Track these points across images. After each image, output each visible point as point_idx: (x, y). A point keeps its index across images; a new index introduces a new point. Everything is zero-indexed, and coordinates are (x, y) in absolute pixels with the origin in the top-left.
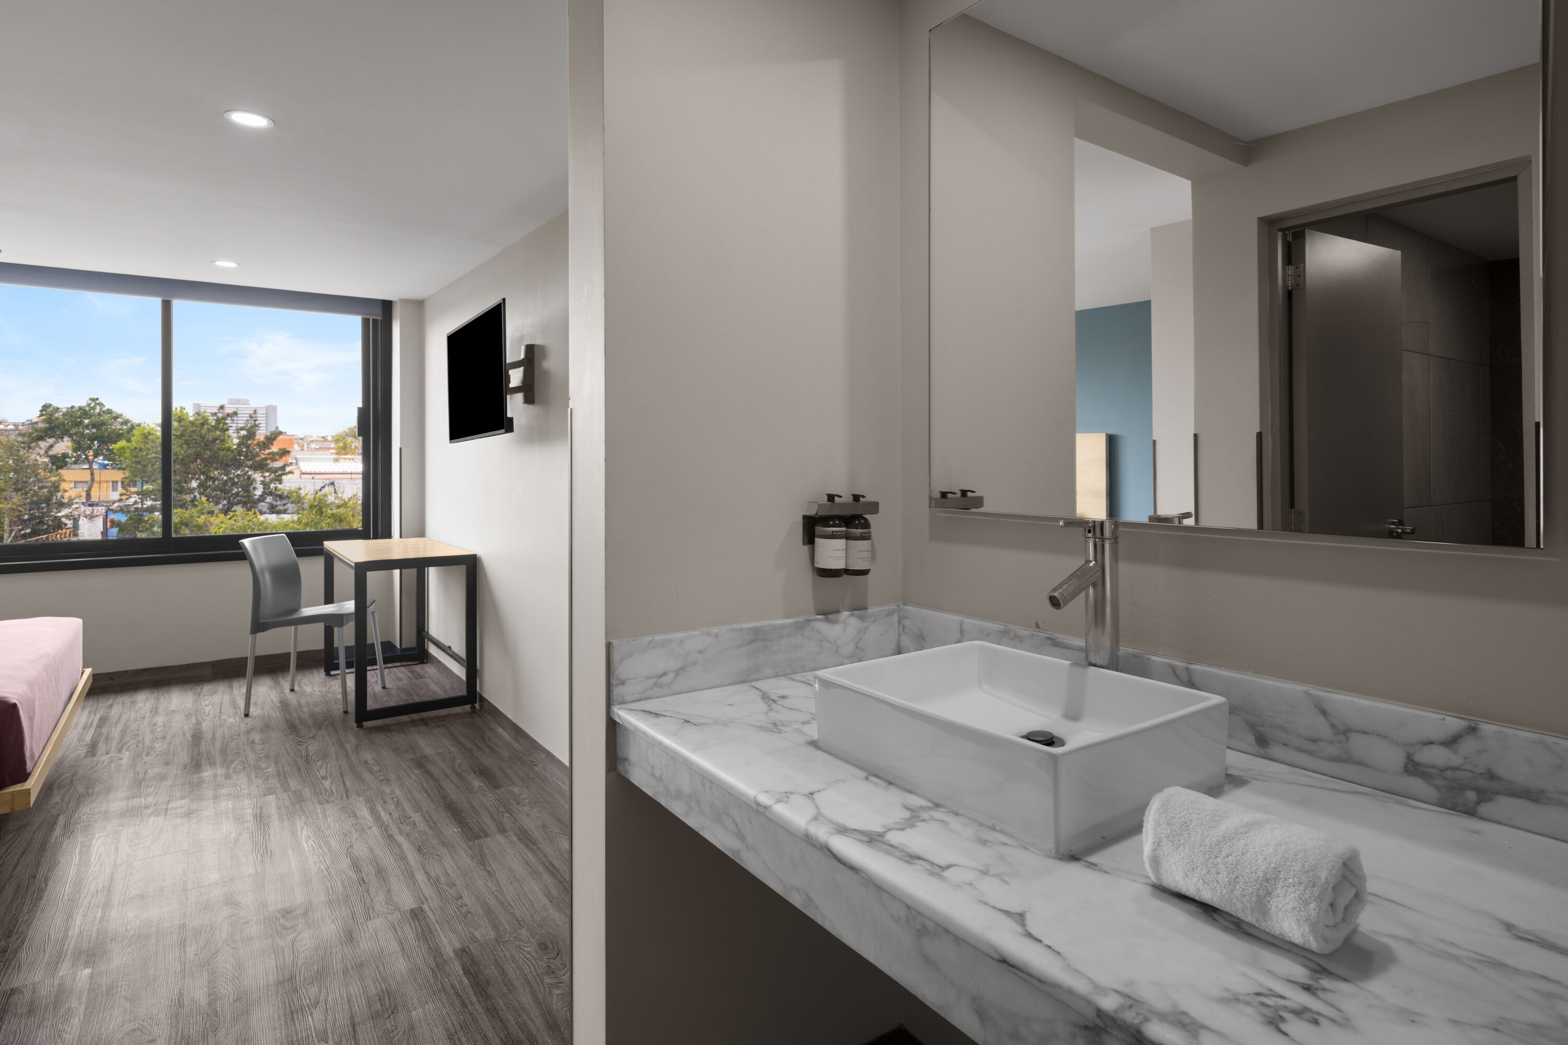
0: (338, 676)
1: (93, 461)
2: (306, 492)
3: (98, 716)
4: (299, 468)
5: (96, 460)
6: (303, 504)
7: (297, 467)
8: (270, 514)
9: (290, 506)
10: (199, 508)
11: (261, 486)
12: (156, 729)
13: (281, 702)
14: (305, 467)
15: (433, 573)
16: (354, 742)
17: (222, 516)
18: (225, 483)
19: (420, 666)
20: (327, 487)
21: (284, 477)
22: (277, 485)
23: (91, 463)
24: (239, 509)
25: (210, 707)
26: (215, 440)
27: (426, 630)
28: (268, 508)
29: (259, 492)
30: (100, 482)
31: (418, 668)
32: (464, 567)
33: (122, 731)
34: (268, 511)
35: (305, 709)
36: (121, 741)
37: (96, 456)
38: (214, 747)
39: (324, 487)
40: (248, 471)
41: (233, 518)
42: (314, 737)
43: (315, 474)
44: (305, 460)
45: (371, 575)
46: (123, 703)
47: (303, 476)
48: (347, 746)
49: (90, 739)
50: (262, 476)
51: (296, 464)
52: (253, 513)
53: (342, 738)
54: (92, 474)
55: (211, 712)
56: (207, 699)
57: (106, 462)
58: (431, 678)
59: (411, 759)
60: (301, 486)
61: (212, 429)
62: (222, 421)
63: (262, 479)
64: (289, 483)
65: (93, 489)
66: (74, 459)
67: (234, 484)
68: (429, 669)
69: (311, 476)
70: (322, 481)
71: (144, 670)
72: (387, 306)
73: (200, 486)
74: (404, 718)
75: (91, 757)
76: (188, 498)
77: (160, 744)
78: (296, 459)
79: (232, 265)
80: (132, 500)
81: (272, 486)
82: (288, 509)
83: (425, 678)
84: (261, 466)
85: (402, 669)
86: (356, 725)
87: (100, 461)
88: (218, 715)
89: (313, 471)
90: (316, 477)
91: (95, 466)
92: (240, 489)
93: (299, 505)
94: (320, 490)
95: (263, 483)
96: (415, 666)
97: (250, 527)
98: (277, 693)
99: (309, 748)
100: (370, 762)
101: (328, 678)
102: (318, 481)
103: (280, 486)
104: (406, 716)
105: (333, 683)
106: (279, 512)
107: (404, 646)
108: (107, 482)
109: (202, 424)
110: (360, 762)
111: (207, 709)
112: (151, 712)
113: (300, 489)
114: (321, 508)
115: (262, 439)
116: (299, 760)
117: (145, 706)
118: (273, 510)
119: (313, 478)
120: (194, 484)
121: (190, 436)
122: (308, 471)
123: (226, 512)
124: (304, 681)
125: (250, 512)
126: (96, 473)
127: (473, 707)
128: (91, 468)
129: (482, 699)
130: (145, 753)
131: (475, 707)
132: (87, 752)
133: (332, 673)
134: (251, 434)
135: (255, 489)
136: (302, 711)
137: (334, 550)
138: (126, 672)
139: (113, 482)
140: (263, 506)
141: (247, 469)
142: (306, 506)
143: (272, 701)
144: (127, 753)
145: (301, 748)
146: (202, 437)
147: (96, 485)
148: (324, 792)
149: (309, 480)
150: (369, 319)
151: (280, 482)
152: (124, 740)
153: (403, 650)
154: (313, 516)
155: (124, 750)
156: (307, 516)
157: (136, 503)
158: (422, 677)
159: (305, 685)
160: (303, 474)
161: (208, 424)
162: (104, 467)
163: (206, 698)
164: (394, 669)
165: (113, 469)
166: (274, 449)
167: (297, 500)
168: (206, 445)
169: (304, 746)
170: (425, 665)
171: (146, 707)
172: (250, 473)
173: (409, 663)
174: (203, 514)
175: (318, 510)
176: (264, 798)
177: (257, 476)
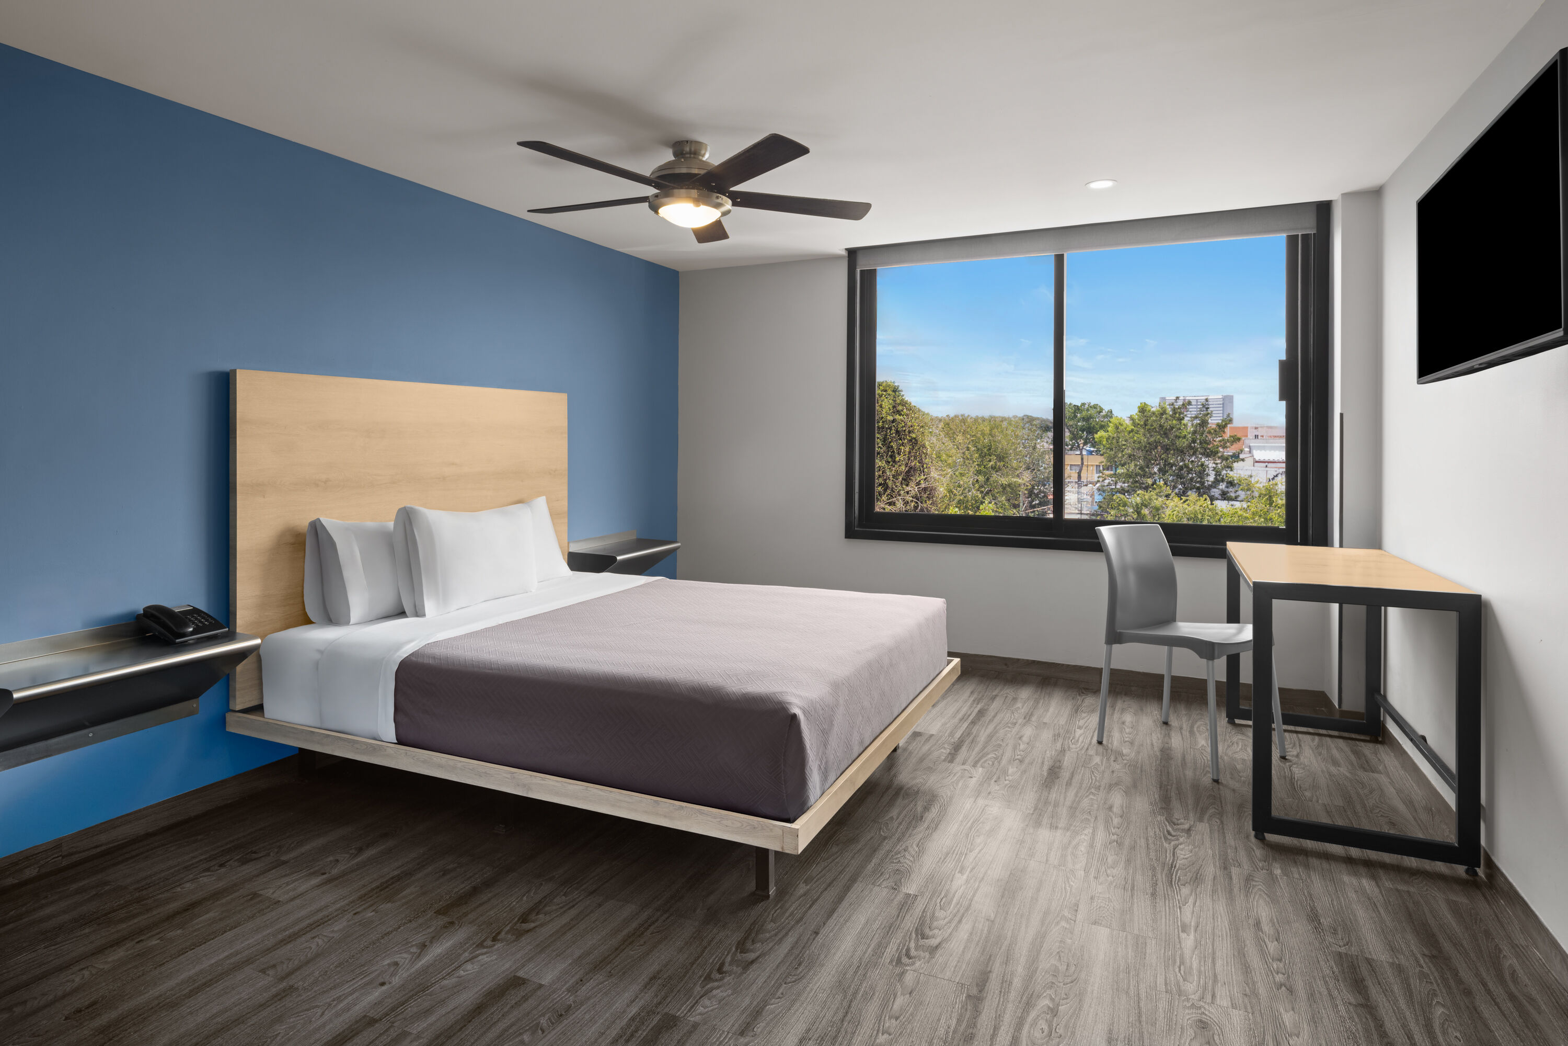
0: (1244, 729)
1: (1083, 448)
2: (1256, 480)
3: (979, 707)
4: (1253, 456)
5: (1085, 447)
6: (1253, 492)
7: (1250, 455)
8: (1221, 500)
9: (1242, 494)
10: (1157, 491)
11: (1214, 473)
12: (1019, 745)
13: (1163, 750)
14: (1259, 455)
15: (1394, 616)
16: (1246, 867)
17: (1176, 499)
18: (1181, 468)
19: (1371, 745)
20: (1279, 475)
21: (1235, 465)
22: (1228, 472)
23: (1081, 450)
24: (1192, 495)
25: (1082, 731)
26: (1172, 428)
27: (1382, 692)
28: (1220, 494)
29: (1211, 478)
30: (1087, 466)
31: (1367, 749)
32: (1453, 616)
33: (989, 736)
34: (1220, 497)
35: (1189, 773)
36: (983, 750)
37: (1085, 444)
38: (1065, 799)
39: (1277, 476)
40: (1201, 458)
41: (1187, 503)
42: (1189, 831)
43: (1268, 462)
44: (1260, 448)
45: (1278, 605)
46: (1006, 697)
47: (1256, 464)
48: (1235, 871)
49: (958, 737)
50: (1214, 463)
51: (1250, 452)
52: (1204, 499)
53: (1229, 851)
54: (1082, 459)
55: (1081, 739)
56: (1083, 718)
57: (1092, 449)
58: (1388, 776)
59: (1340, 954)
60: (1254, 474)
61: (1170, 418)
62: (1178, 412)
63: (1214, 465)
64: (1240, 471)
65: (1083, 472)
66: (1070, 446)
67: (1190, 471)
68: (1385, 756)
69: (1264, 465)
70: (1276, 469)
71: (1034, 662)
72: (1323, 210)
73: (1160, 470)
74: (1336, 849)
75: (949, 762)
76: (1150, 481)
77: (1015, 769)
78: (1250, 447)
79: (1108, 184)
80: (1107, 481)
81: (1224, 472)
82: (1239, 496)
83: (1379, 772)
84: (1211, 454)
85: (1341, 742)
86: (1253, 833)
87: (1088, 448)
88: (1086, 747)
89: (1267, 459)
90: (1270, 465)
91: (1084, 453)
92: (1194, 475)
93: (1249, 493)
94: (1273, 479)
95: (1214, 469)
96: (1362, 744)
97: (1201, 512)
98: (1161, 733)
99: (1178, 851)
100: (1266, 927)
101: (1230, 727)
102: (1271, 469)
103: (1231, 473)
104: (1341, 847)
105: (1235, 739)
106: (1229, 499)
107: (1345, 707)
108: (1092, 465)
109: (1162, 414)
110: (1248, 917)
111: (1079, 732)
112: (1025, 719)
113: (1251, 476)
114: (1270, 497)
115: (1214, 426)
116: (1159, 869)
117: (1022, 708)
118: (1225, 496)
119: (1266, 466)
120: (1156, 470)
121: (1152, 426)
122: (1262, 459)
123: (1179, 495)
124: (1199, 723)
125: (1201, 498)
126: (1085, 458)
127: (1472, 872)
128: (1081, 454)
129: (1491, 866)
130: (995, 778)
131: (1476, 874)
132: (949, 753)
133: (1237, 721)
134: (1204, 423)
135: (1208, 475)
136: (1184, 775)
137: (1234, 556)
138: (1018, 660)
139: (1097, 465)
140: (1215, 492)
141: (1200, 456)
142: (1256, 494)
143: (1152, 745)
144: (981, 769)
145: (1166, 845)
146: (1161, 426)
147: (1084, 468)
148: (1178, 963)
149: (1263, 469)
150: (1298, 235)
151: (1231, 469)
152: (986, 750)
153: (1344, 713)
154: (1261, 505)
155: (979, 765)
156: (1259, 505)
157: (1109, 484)
158: (1373, 770)
159: (1199, 731)
160: (1257, 462)
161: (1166, 414)
162: (1090, 453)
163: (1084, 715)
164: (1328, 739)
165: (1097, 454)
166: (1227, 436)
167: (1246, 488)
168: (1165, 434)
169: (1173, 843)
170: (1379, 746)
171: (1023, 710)
172: (1203, 460)
173: (1353, 736)
174: (1161, 496)
175: (1267, 499)
176: (1093, 926)
177: (1210, 463)
